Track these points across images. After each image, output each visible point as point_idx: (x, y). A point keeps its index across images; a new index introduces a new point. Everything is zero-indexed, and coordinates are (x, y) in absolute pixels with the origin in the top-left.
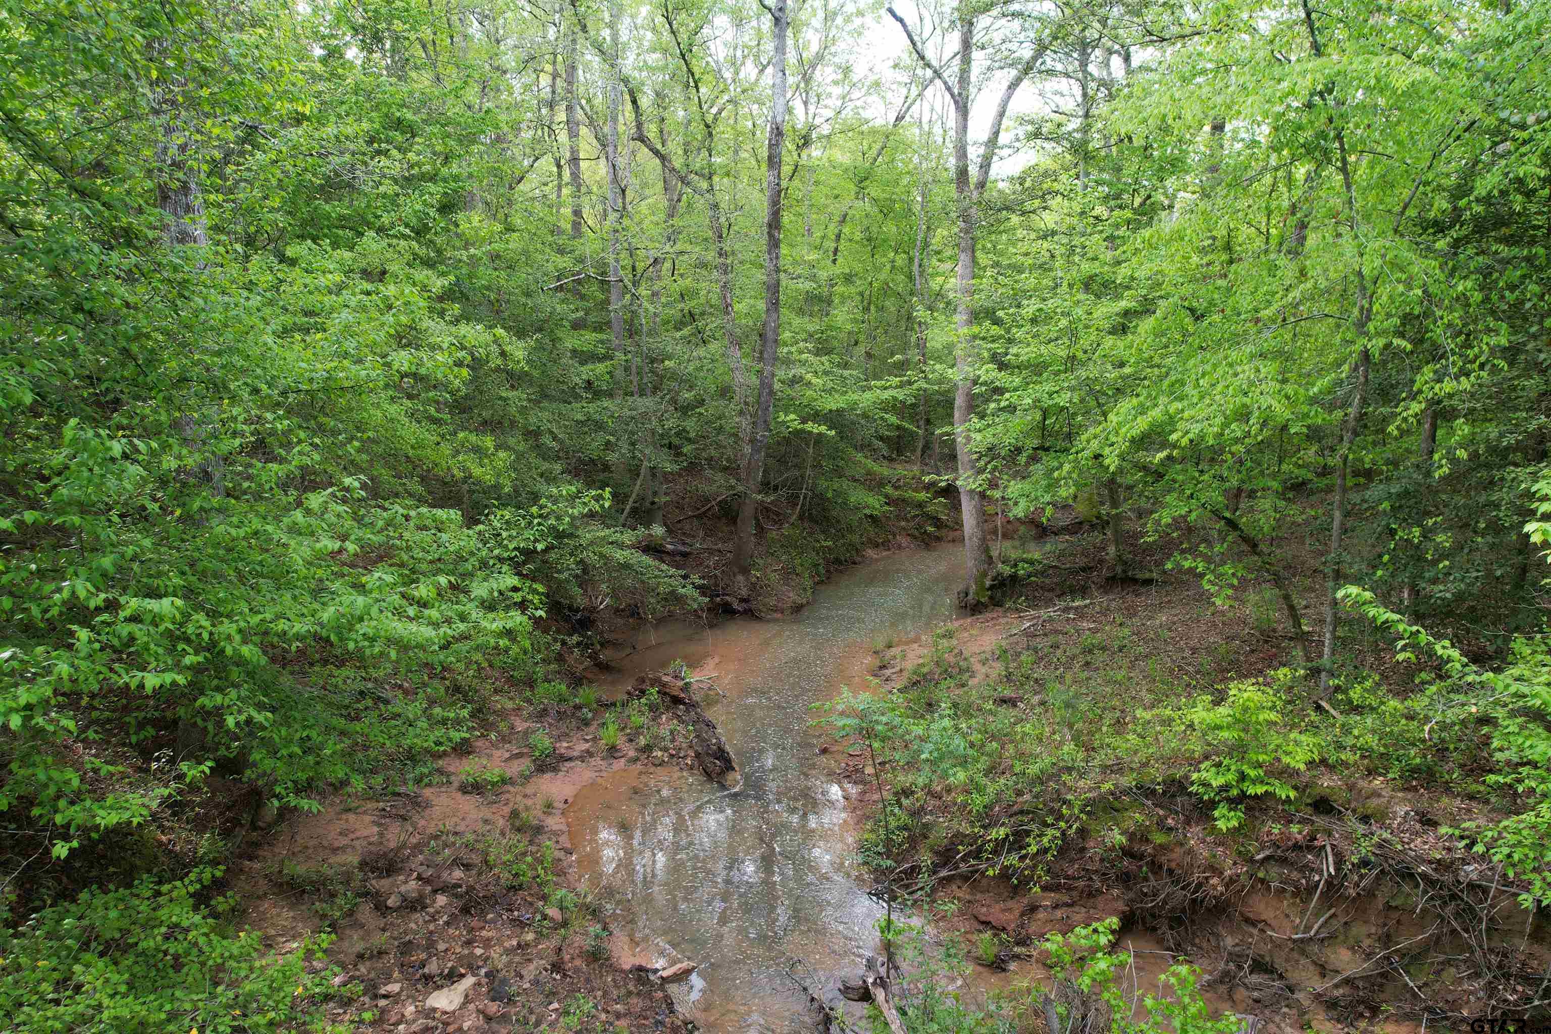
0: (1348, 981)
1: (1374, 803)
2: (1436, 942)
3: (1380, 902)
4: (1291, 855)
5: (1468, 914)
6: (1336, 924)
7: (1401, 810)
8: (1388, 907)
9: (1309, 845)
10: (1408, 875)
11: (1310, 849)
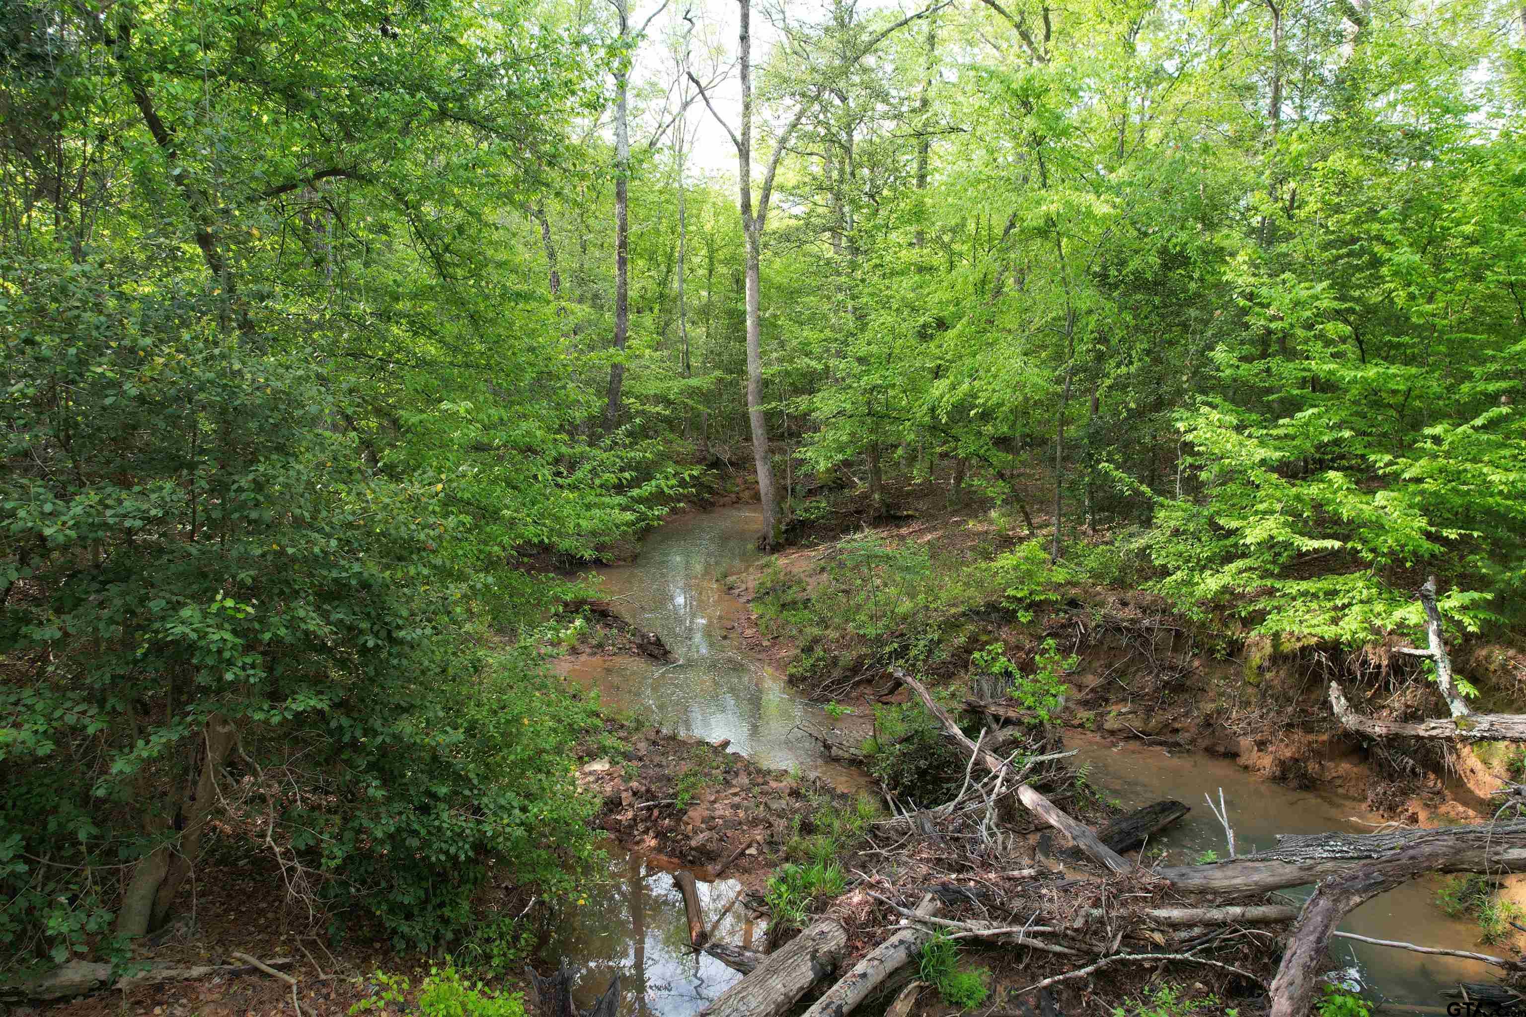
0: (1092, 690)
1: (1098, 598)
2: (1132, 660)
3: (1105, 647)
4: (1060, 631)
5: (1146, 643)
6: (1085, 664)
7: (1111, 600)
8: (1110, 648)
9: (1071, 624)
10: (1119, 629)
11: (1070, 626)
